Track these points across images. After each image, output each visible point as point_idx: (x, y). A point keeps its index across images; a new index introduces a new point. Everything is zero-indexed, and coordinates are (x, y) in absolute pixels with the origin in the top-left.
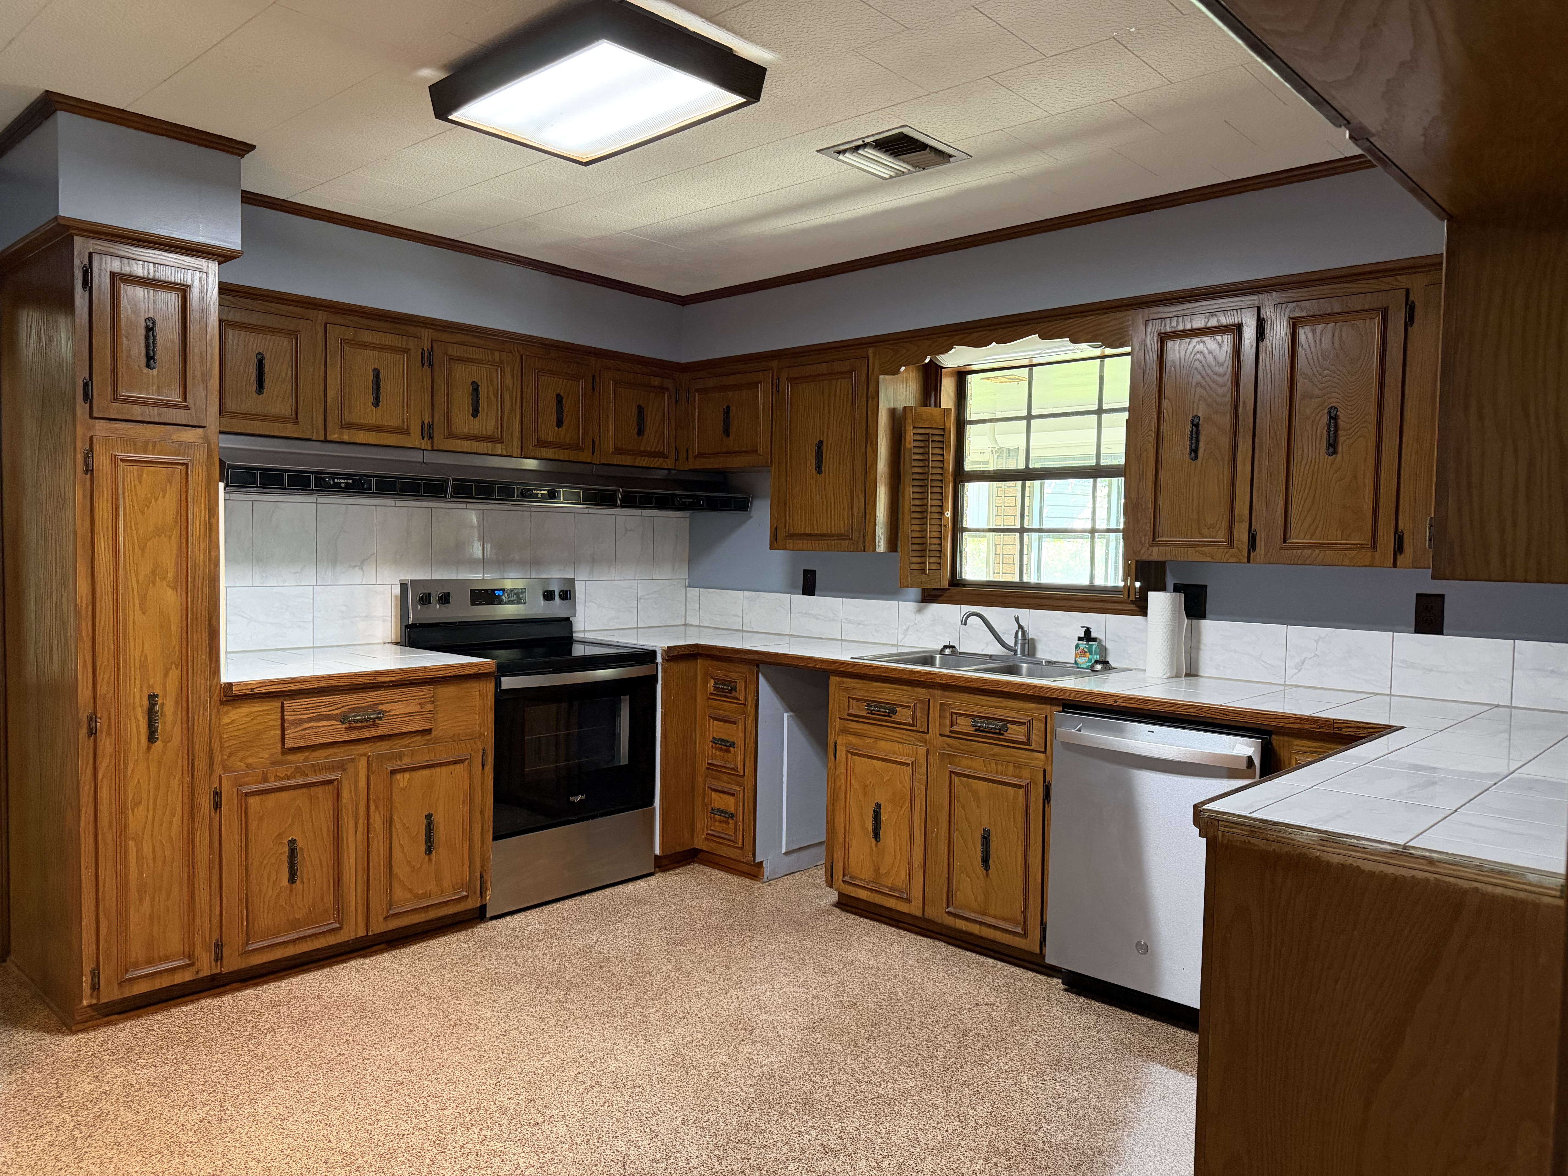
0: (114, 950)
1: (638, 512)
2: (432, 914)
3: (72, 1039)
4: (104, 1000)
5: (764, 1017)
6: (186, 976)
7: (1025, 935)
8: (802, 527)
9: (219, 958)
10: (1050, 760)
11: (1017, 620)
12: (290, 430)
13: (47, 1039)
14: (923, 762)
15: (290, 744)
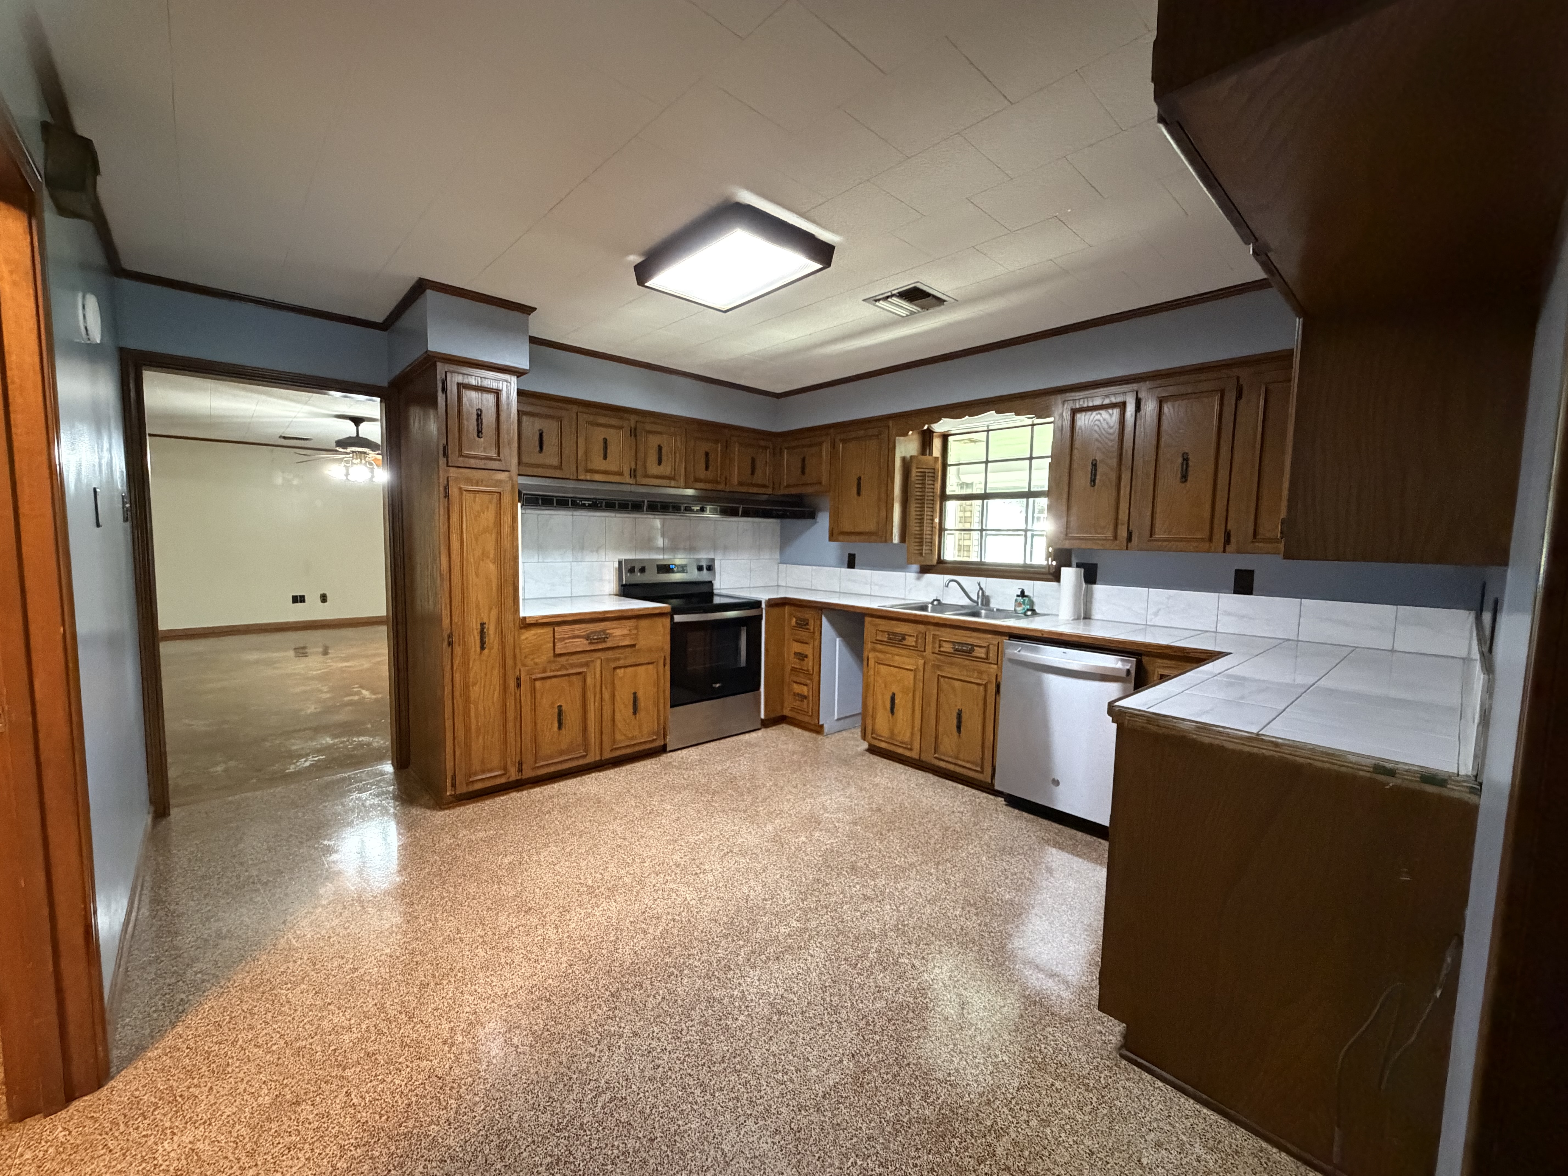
0: (463, 764)
1: (750, 519)
2: (637, 749)
3: (442, 813)
4: (458, 792)
5: (826, 815)
6: (503, 780)
7: (982, 772)
8: (848, 528)
9: (520, 770)
10: (1000, 669)
11: (979, 584)
12: (558, 474)
13: (428, 813)
14: (921, 669)
15: (558, 651)
